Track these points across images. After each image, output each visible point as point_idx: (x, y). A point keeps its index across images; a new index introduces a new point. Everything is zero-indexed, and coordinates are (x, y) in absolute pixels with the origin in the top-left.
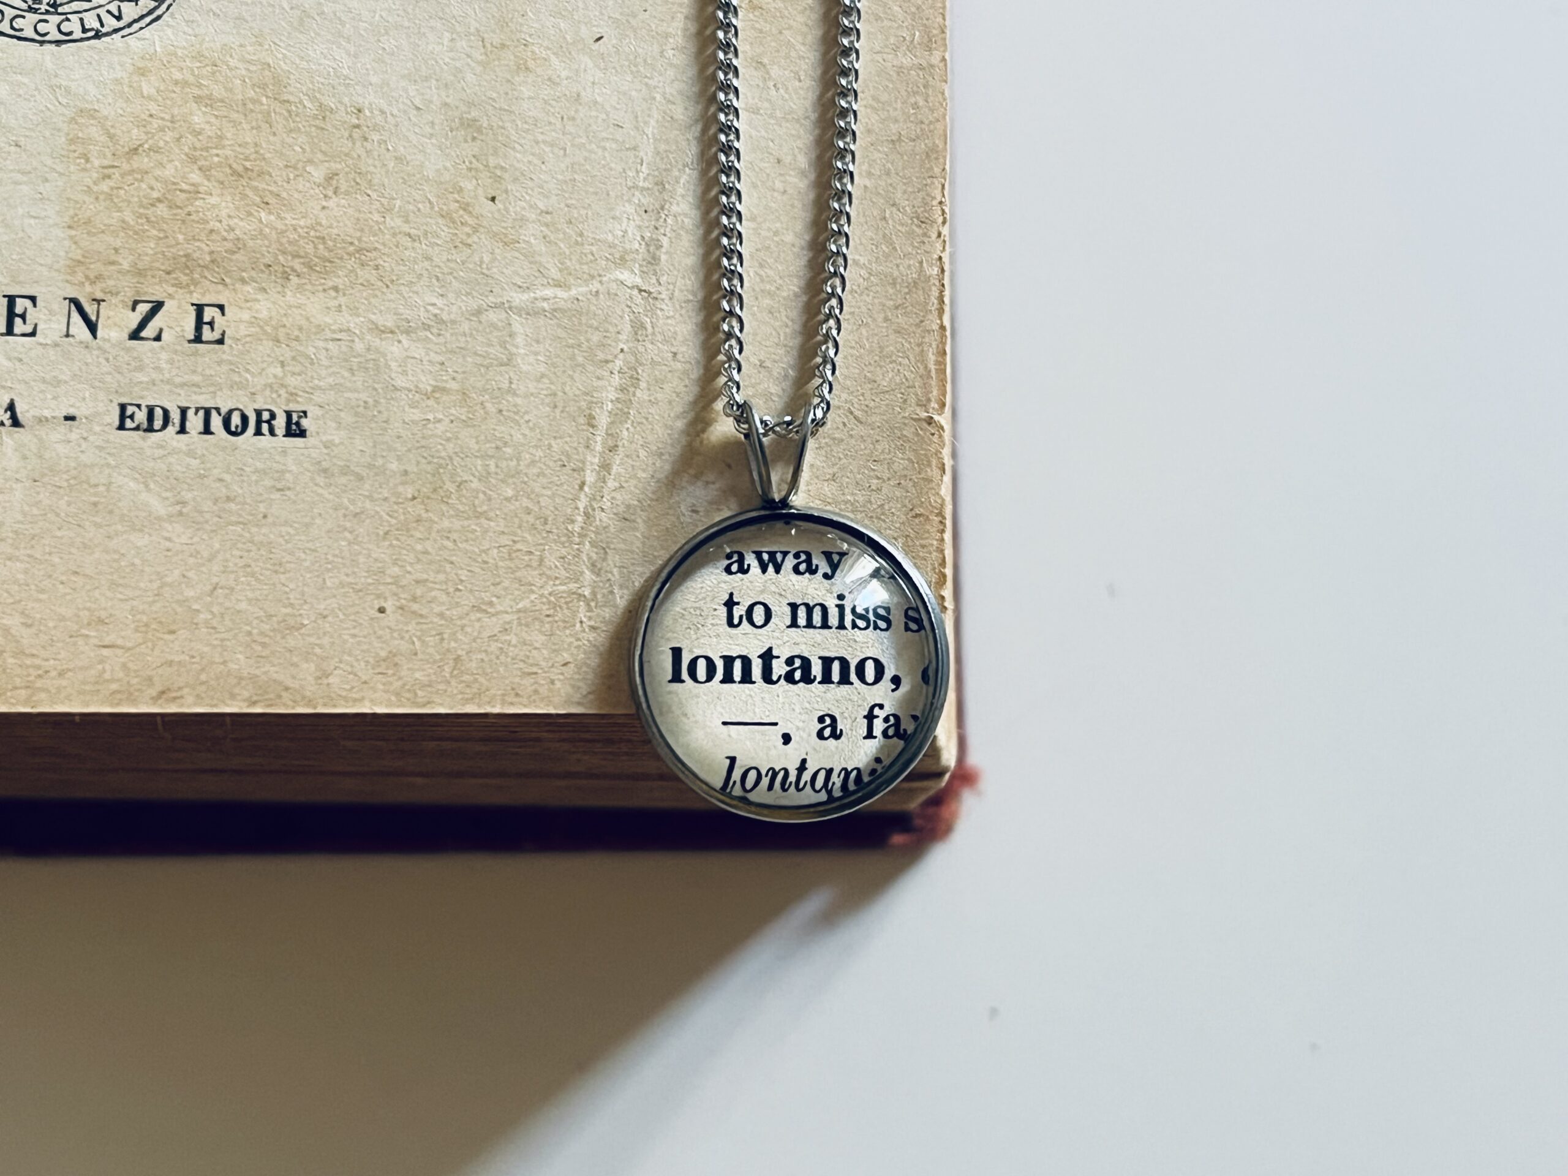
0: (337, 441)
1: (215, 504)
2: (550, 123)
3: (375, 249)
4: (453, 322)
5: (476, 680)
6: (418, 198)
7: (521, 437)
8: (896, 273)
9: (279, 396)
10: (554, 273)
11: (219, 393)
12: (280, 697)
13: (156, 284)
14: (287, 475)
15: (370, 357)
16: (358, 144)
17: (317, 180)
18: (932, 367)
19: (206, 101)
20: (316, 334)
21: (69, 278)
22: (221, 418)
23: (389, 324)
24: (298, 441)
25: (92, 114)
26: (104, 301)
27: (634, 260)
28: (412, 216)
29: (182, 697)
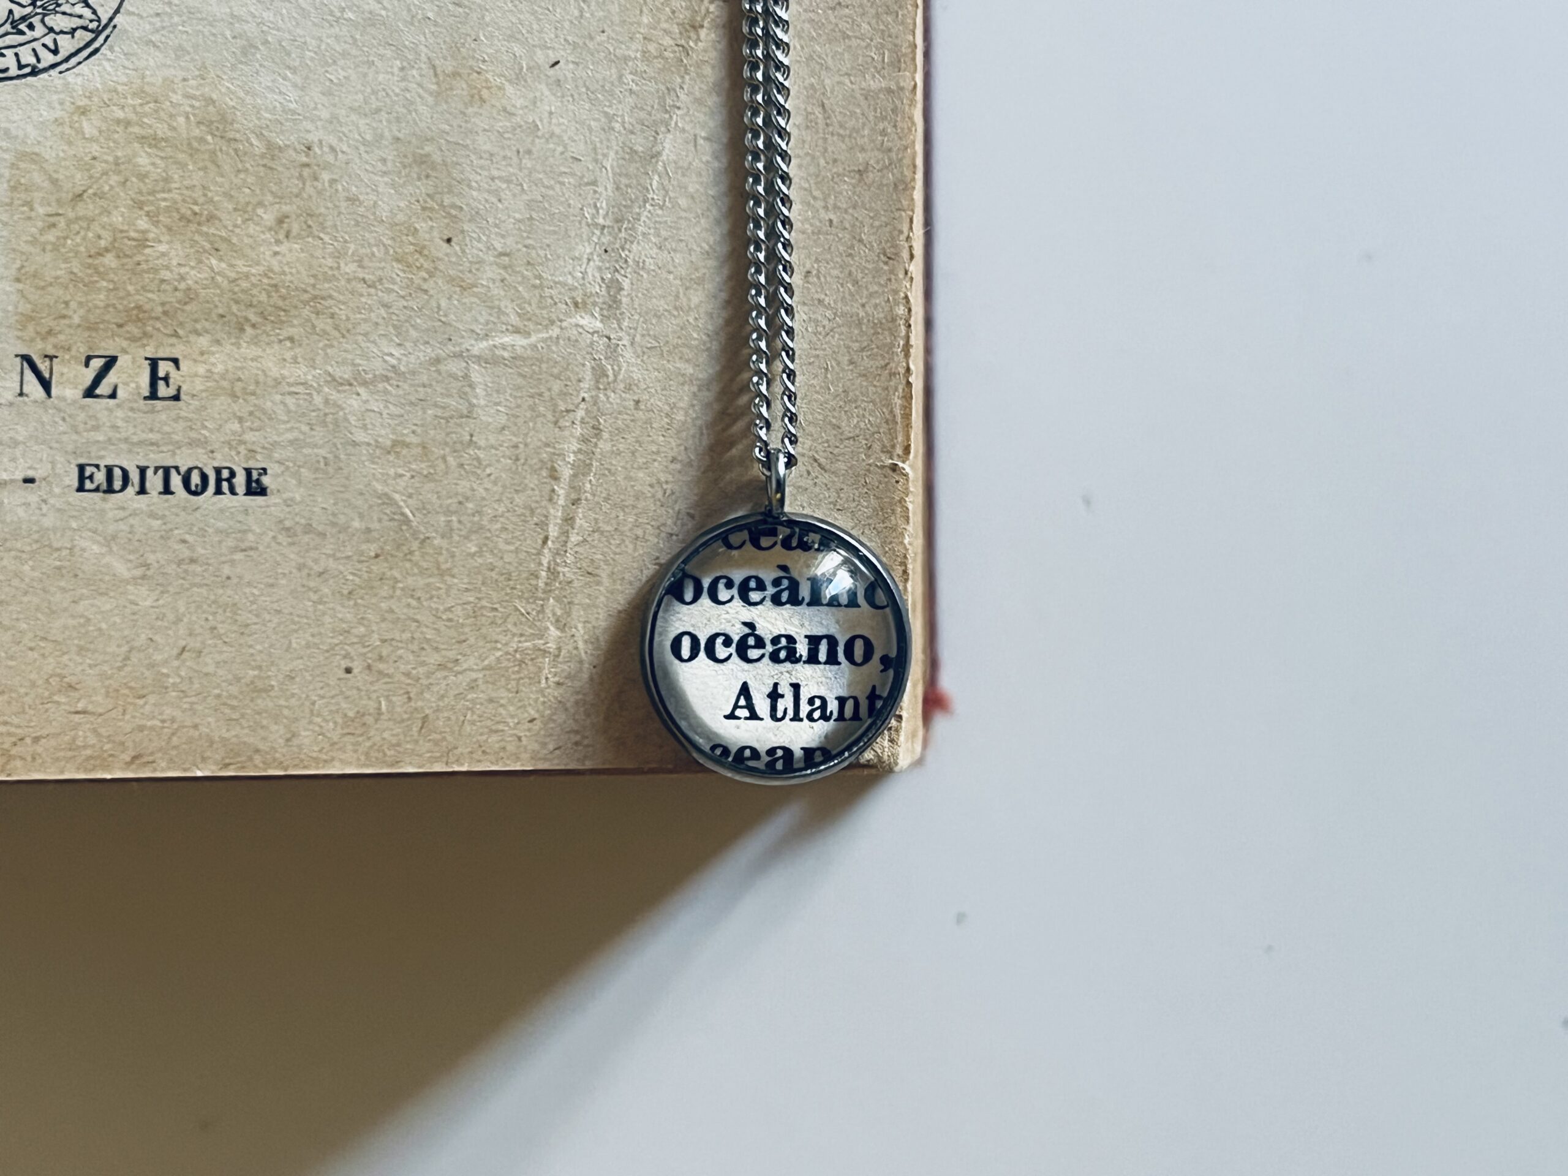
0: (298, 498)
1: (179, 566)
2: (505, 158)
3: (331, 297)
4: (413, 373)
5: (444, 739)
6: (372, 241)
7: (481, 490)
8: (862, 314)
9: (239, 453)
10: (514, 319)
11: (178, 452)
12: (250, 759)
13: (108, 337)
14: (251, 537)
15: (327, 411)
16: (308, 183)
17: (268, 224)
18: (898, 412)
19: (152, 141)
20: (274, 387)
21: (20, 334)
22: (180, 477)
23: (346, 376)
24: (260, 499)
25: (34, 158)
26: (56, 357)
27: (595, 304)
28: (366, 262)
29: (153, 762)
